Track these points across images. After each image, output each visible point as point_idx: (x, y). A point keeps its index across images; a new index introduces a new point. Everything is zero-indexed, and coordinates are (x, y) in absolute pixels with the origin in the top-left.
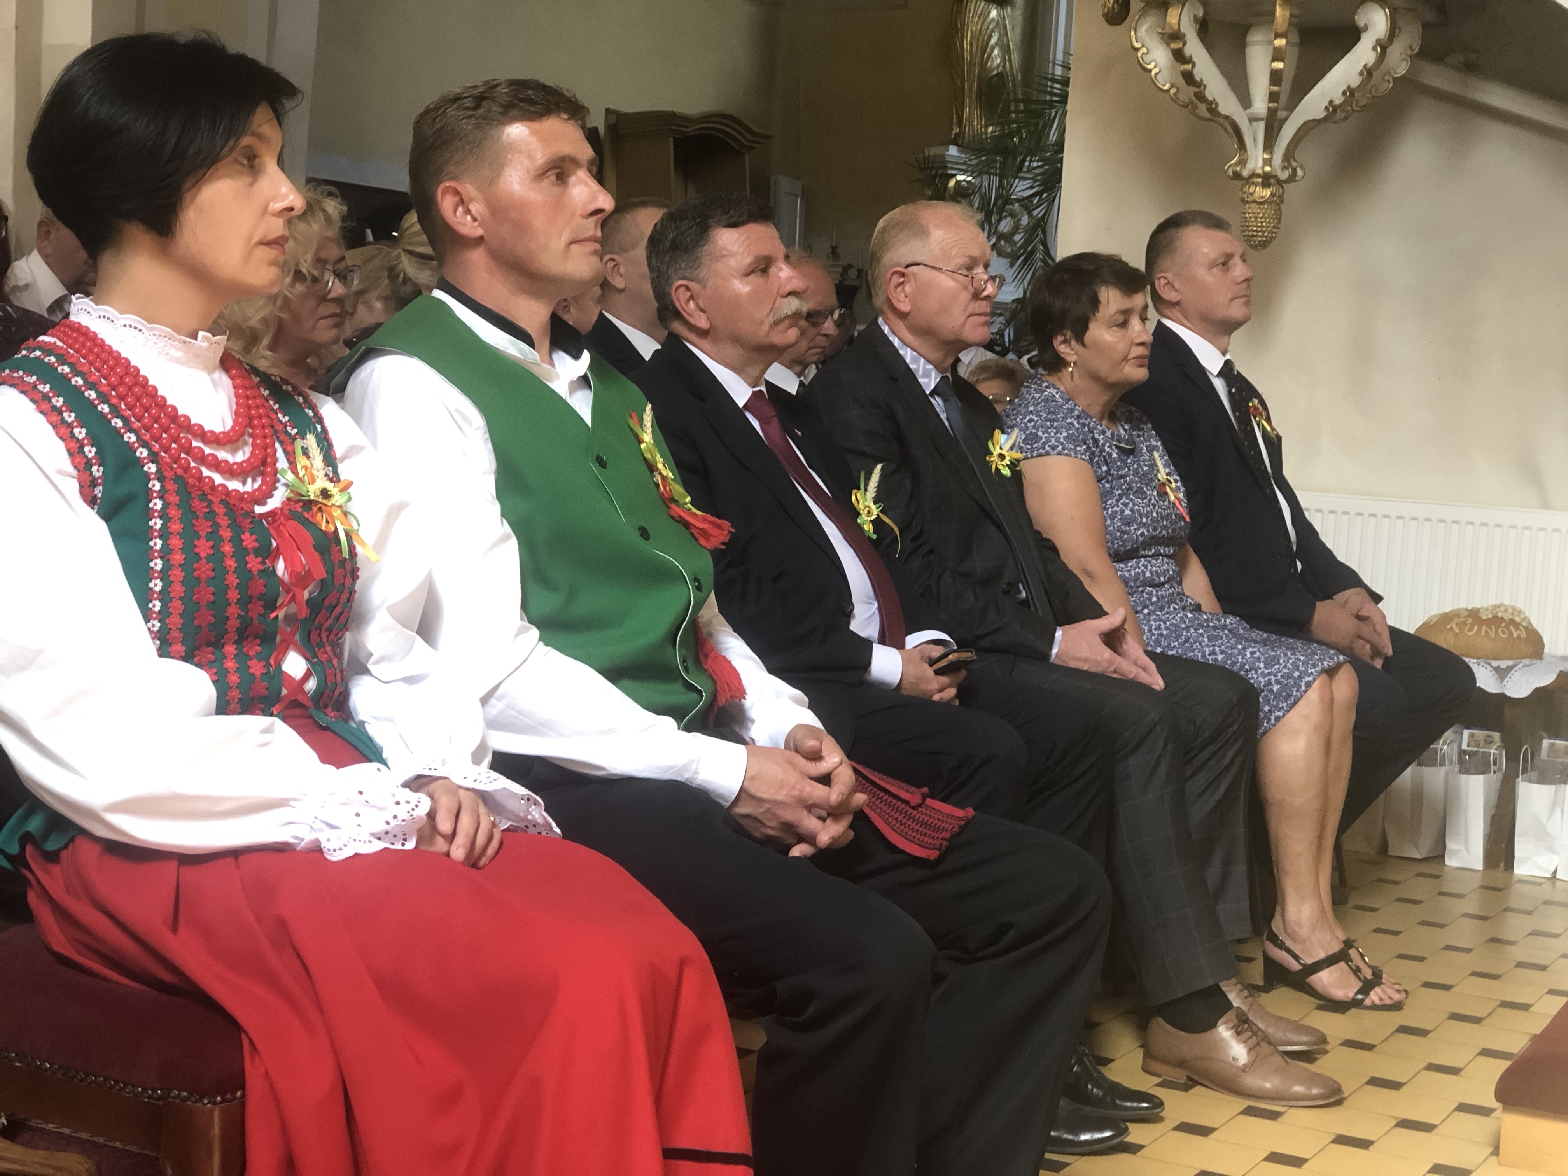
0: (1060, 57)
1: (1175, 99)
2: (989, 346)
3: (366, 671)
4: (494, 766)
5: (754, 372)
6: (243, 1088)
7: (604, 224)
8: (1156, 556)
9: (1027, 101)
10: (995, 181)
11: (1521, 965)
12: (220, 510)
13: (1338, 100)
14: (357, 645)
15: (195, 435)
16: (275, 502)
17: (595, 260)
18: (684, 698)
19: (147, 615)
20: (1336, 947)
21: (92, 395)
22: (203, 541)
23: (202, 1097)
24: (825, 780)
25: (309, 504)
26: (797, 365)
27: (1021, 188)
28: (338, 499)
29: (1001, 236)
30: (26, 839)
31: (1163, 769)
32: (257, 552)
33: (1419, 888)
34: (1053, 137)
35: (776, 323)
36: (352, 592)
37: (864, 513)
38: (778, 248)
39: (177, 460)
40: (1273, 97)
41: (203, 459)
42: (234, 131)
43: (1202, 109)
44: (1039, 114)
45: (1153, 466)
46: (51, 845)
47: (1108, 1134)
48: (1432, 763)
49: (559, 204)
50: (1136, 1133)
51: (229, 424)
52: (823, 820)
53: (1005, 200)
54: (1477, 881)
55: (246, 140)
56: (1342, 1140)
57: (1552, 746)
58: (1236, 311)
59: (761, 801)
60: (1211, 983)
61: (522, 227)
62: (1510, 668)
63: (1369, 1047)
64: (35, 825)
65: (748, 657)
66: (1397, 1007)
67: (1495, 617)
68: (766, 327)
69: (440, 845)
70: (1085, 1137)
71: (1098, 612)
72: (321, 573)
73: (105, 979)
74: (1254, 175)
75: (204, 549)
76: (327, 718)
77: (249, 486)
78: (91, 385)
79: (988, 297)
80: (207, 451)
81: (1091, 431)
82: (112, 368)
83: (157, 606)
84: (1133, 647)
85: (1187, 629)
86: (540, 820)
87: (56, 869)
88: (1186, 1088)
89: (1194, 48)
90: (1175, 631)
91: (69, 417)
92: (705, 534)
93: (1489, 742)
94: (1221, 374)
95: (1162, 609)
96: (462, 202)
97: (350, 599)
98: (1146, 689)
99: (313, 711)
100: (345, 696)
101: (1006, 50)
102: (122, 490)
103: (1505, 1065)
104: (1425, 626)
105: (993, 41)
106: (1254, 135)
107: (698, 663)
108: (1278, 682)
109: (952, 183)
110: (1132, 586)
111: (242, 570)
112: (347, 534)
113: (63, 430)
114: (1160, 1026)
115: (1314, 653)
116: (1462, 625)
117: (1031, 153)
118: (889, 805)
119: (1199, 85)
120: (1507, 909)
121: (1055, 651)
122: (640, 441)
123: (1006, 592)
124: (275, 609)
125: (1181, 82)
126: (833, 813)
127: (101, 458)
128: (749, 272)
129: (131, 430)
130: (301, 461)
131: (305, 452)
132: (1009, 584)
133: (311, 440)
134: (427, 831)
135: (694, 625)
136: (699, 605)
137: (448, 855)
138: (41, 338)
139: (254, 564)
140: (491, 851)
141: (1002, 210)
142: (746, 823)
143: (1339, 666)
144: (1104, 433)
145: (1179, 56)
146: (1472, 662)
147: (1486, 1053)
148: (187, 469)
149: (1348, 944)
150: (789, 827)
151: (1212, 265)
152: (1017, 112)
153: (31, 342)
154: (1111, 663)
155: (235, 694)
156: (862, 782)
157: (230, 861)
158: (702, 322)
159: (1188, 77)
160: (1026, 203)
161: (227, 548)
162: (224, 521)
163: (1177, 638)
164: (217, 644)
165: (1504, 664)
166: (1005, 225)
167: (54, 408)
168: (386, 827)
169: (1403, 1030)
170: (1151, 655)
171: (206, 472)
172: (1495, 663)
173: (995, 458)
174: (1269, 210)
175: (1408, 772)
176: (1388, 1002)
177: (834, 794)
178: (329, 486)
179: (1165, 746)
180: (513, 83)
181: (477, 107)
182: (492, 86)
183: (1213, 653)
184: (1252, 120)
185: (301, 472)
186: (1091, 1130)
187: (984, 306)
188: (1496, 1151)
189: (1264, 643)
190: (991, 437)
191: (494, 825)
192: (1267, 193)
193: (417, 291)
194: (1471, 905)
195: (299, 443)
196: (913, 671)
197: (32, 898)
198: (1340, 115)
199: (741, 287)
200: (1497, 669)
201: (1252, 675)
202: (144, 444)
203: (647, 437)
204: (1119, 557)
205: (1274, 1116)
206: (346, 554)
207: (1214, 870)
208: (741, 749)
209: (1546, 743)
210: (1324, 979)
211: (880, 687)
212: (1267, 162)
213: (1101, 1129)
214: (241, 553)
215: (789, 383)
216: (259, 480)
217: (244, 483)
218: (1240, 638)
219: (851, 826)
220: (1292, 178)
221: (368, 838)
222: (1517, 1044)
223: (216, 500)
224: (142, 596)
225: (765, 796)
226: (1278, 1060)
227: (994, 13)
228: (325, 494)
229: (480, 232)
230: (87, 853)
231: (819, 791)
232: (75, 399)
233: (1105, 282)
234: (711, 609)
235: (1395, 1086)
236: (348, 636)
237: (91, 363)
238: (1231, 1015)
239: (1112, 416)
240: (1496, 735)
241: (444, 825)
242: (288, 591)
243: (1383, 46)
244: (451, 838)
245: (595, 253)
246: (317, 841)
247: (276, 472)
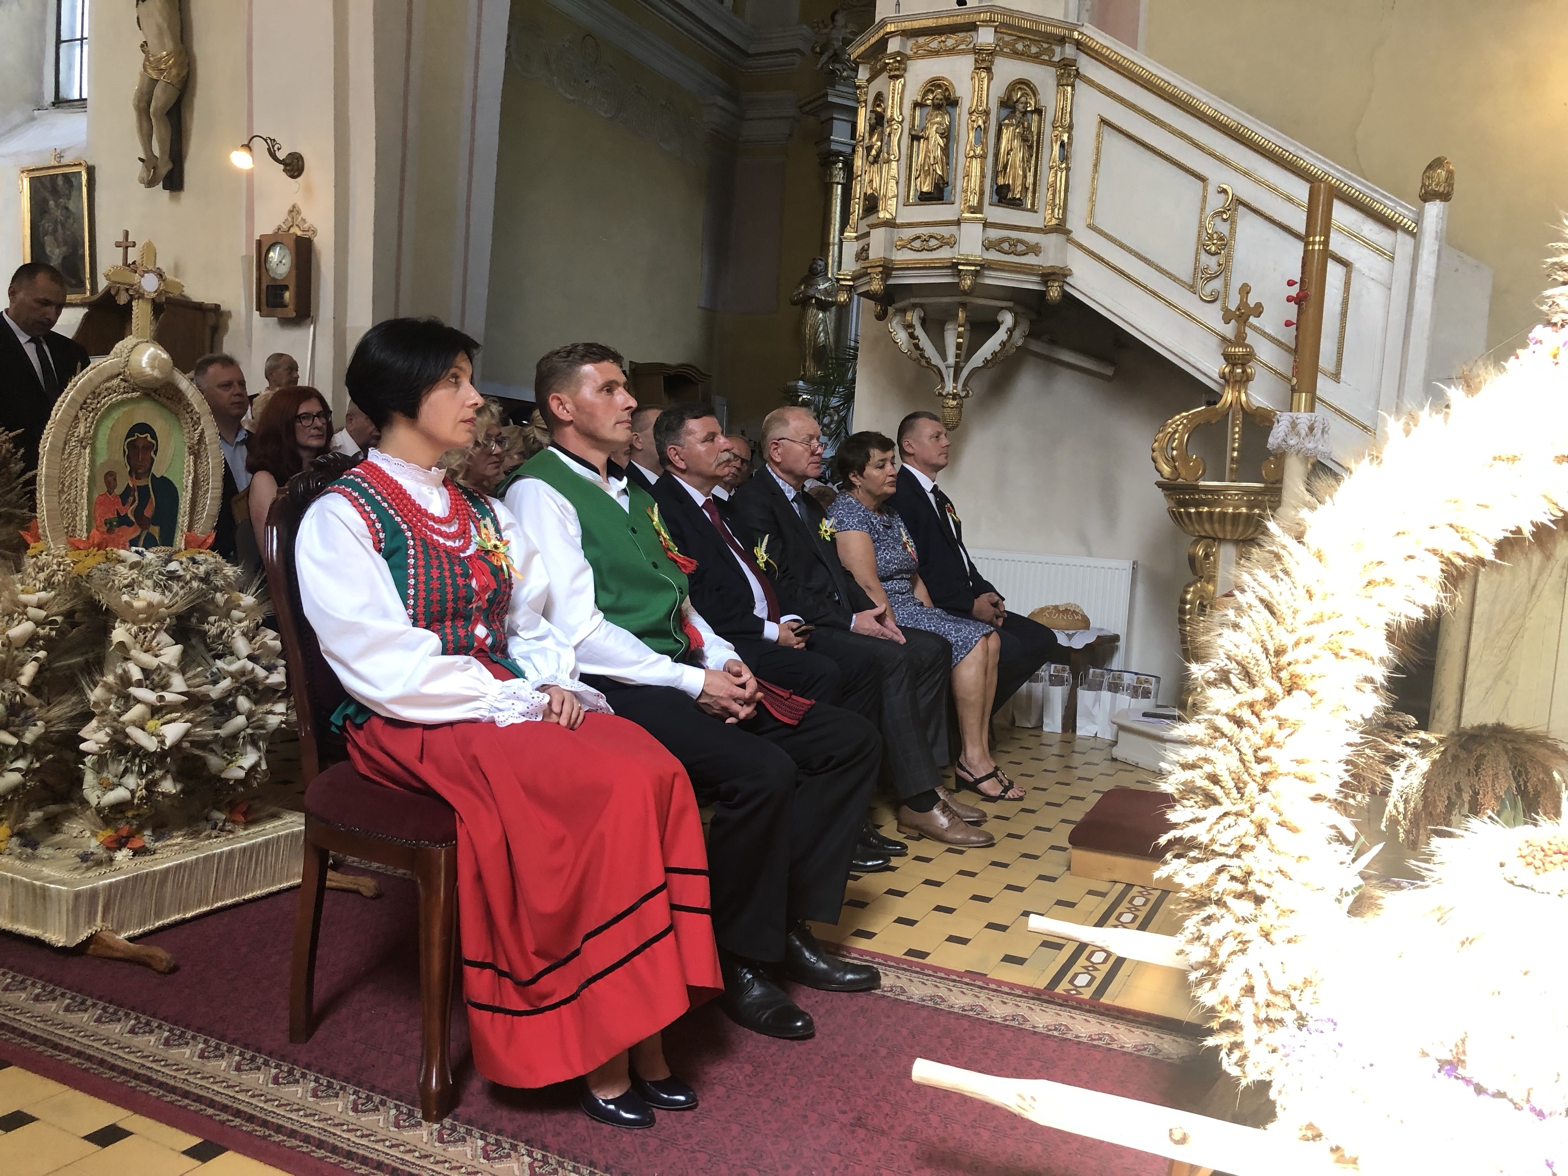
0: (853, 337)
1: (910, 357)
2: (819, 479)
3: (516, 634)
4: (580, 680)
5: (707, 489)
6: (456, 840)
7: (632, 415)
8: (901, 579)
9: (837, 359)
10: (822, 398)
11: (1080, 778)
12: (443, 555)
13: (989, 357)
14: (512, 621)
15: (430, 519)
16: (470, 552)
17: (629, 432)
18: (675, 646)
19: (407, 607)
20: (991, 770)
21: (379, 498)
22: (435, 570)
23: (436, 844)
24: (743, 686)
25: (487, 552)
26: (727, 486)
27: (834, 402)
28: (502, 549)
29: (825, 425)
30: (346, 717)
31: (905, 684)
32: (462, 575)
33: (1031, 742)
34: (850, 376)
35: (719, 465)
36: (510, 595)
37: (760, 558)
38: (718, 429)
39: (421, 531)
40: (957, 356)
41: (434, 531)
42: (447, 366)
43: (923, 362)
44: (843, 365)
45: (900, 534)
46: (359, 721)
47: (880, 862)
48: (1036, 681)
49: (610, 404)
50: (894, 862)
51: (447, 513)
52: (742, 705)
53: (826, 407)
54: (1058, 738)
55: (453, 370)
56: (994, 864)
57: (1094, 672)
58: (941, 460)
59: (712, 696)
60: (930, 788)
61: (592, 416)
62: (1074, 634)
63: (1007, 819)
64: (350, 710)
65: (705, 627)
66: (1021, 799)
67: (1066, 609)
68: (714, 467)
69: (554, 718)
70: (869, 864)
71: (873, 606)
72: (494, 586)
73: (386, 787)
74: (949, 394)
75: (435, 573)
76: (497, 657)
77: (457, 544)
78: (378, 493)
79: (819, 455)
80: (436, 526)
81: (870, 518)
82: (389, 485)
83: (411, 602)
84: (889, 622)
85: (917, 614)
86: (603, 706)
87: (361, 733)
88: (918, 839)
89: (919, 332)
90: (911, 615)
91: (368, 509)
92: (685, 566)
93: (1064, 670)
94: (931, 492)
95: (904, 605)
96: (562, 404)
97: (508, 599)
98: (897, 643)
99: (490, 654)
100: (506, 646)
101: (827, 333)
102: (394, 545)
103: (1073, 826)
104: (1032, 614)
105: (821, 329)
106: (948, 375)
107: (681, 630)
108: (961, 641)
109: (800, 399)
110: (890, 594)
111: (454, 584)
112: (508, 567)
113: (364, 515)
114: (905, 809)
115: (979, 626)
116: (1049, 613)
117: (839, 384)
118: (774, 698)
119: (922, 350)
120: (1073, 752)
121: (852, 625)
122: (653, 521)
123: (828, 597)
124: (471, 603)
125: (913, 348)
126: (747, 702)
127: (384, 529)
128: (705, 440)
129: (398, 516)
130: (483, 531)
131: (485, 526)
132: (830, 593)
133: (488, 521)
134: (548, 711)
135: (680, 610)
136: (682, 601)
137: (558, 723)
138: (354, 469)
139: (460, 581)
140: (579, 721)
141: (824, 413)
142: (704, 707)
143: (991, 632)
144: (876, 518)
145: (912, 336)
146: (1055, 631)
147: (1063, 821)
148: (426, 535)
149: (997, 769)
150: (725, 709)
151: (931, 437)
152: (832, 364)
153: (348, 472)
154: (880, 630)
155: (451, 645)
156: (760, 687)
157: (448, 728)
158: (682, 465)
159: (917, 346)
160: (837, 409)
161: (447, 574)
162: (445, 560)
163: (912, 619)
164: (442, 621)
165: (1071, 632)
166: (826, 420)
167: (360, 504)
168: (527, 710)
169: (1023, 810)
170: (899, 627)
171: (435, 537)
172: (1066, 632)
173: (822, 532)
174: (956, 411)
175: (1025, 684)
176: (1016, 797)
177: (747, 693)
178: (498, 543)
179: (907, 671)
180: (586, 345)
181: (568, 356)
182: (575, 346)
183: (930, 626)
184: (947, 367)
185: (484, 536)
186: (872, 860)
187: (816, 459)
188: (1069, 869)
189: (955, 621)
190: (821, 522)
191: (580, 708)
192: (955, 403)
193: (541, 447)
194: (1055, 750)
195: (482, 522)
196: (784, 634)
197: (349, 747)
198: (990, 365)
199: (701, 448)
200: (1068, 635)
201: (949, 637)
202: (405, 523)
203: (656, 519)
204: (883, 579)
205: (961, 852)
206: (507, 577)
207: (930, 734)
208: (702, 671)
209: (1091, 670)
210: (985, 786)
211: (769, 642)
212: (955, 388)
213: (877, 860)
214: (454, 576)
215: (723, 495)
216: (462, 541)
217: (455, 542)
218: (942, 619)
219: (755, 709)
220: (967, 396)
221: (516, 715)
222: (1078, 817)
223: (441, 550)
224: (404, 598)
225: (714, 694)
226: (963, 825)
227: (821, 315)
228: (496, 547)
229: (571, 418)
230: (376, 723)
231: (740, 692)
232: (370, 499)
233: (874, 447)
234: (687, 603)
235: (1020, 837)
236: (507, 617)
237: (378, 482)
238: (940, 803)
239: (879, 510)
240: (1067, 667)
241: (556, 708)
242: (478, 594)
243: (1011, 331)
244: (560, 715)
245: (628, 428)
246: (493, 717)
247: (471, 537)
